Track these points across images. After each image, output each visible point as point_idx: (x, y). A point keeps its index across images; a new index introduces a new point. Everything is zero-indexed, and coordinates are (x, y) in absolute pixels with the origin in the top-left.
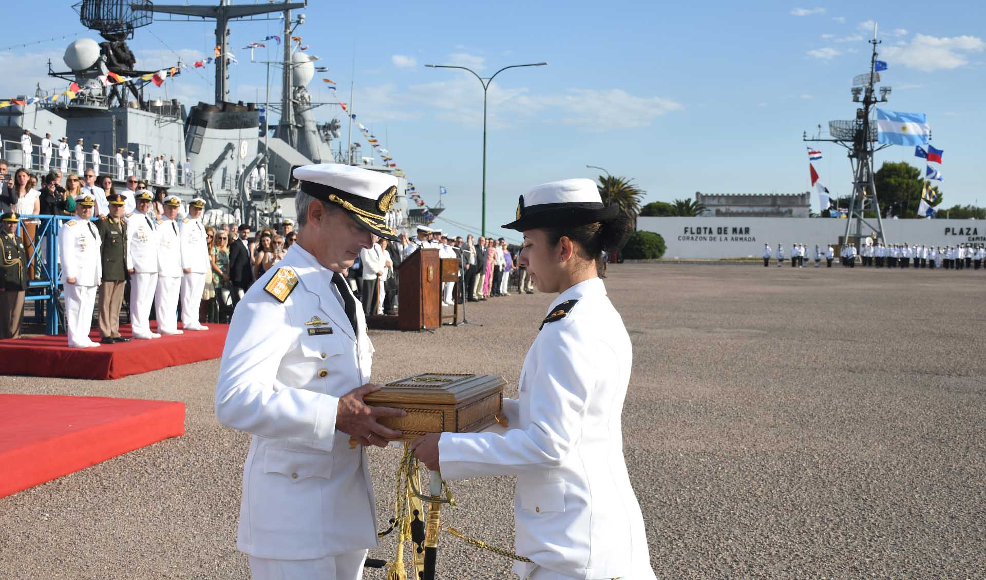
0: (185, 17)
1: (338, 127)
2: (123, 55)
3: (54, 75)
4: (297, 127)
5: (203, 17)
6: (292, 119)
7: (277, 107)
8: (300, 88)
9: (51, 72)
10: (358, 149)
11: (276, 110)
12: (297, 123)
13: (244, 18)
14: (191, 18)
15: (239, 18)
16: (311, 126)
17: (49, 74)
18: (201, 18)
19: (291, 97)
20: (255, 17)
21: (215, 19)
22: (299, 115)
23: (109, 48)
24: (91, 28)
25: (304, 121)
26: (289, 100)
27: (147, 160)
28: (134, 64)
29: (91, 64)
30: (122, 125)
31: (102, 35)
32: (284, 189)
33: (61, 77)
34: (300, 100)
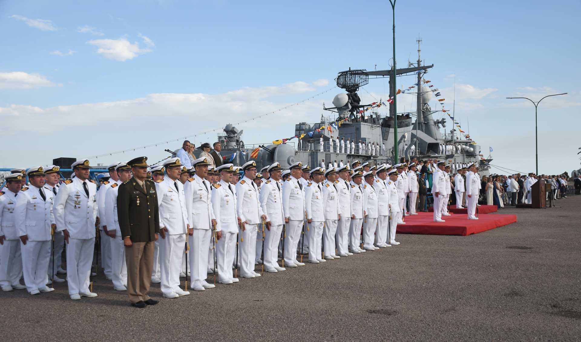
0: (375, 76)
1: (445, 122)
2: (356, 98)
3: (326, 109)
4: (425, 123)
5: (383, 76)
6: (422, 119)
7: (414, 114)
8: (425, 104)
9: (325, 108)
10: (455, 132)
11: (414, 116)
12: (424, 122)
13: (403, 75)
14: (378, 76)
15: (400, 75)
16: (432, 123)
17: (324, 109)
18: (382, 76)
19: (422, 109)
20: (408, 74)
21: (389, 76)
22: (426, 118)
23: (350, 96)
24: (342, 88)
25: (428, 120)
26: (421, 110)
27: (370, 145)
28: (360, 102)
29: (345, 104)
30: (358, 130)
31: (346, 90)
32: (424, 154)
33: (329, 110)
34: (425, 110)
